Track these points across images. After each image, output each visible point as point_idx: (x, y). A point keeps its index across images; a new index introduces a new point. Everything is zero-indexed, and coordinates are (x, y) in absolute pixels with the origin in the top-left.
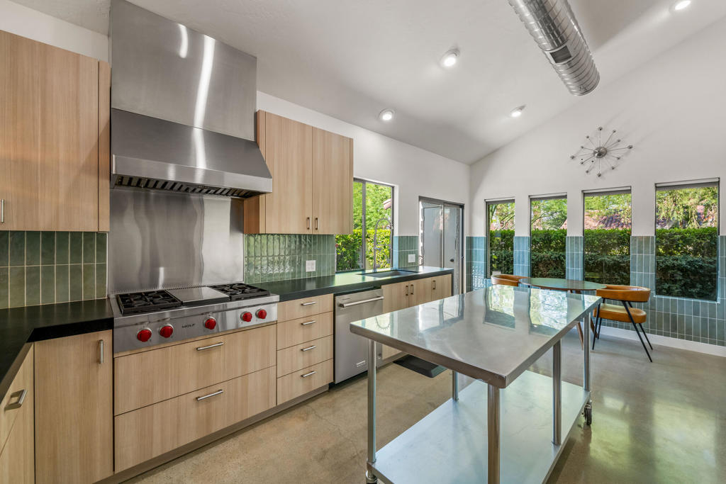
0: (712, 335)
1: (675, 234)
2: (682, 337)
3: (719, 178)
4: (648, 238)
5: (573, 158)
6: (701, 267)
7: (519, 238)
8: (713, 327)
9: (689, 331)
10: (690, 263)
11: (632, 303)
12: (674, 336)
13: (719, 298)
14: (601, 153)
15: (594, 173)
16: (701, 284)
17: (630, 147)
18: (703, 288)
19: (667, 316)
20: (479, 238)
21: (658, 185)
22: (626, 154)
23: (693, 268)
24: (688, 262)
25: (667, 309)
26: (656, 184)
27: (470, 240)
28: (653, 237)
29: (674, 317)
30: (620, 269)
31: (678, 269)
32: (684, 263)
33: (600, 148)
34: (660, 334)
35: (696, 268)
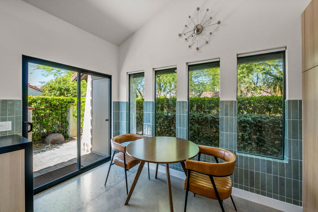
0: (282, 193)
1: (245, 100)
2: (258, 192)
3: (286, 47)
4: (232, 102)
5: (180, 35)
6: (259, 122)
7: (147, 102)
8: (282, 184)
9: (263, 187)
10: (253, 119)
11: (214, 177)
12: (252, 191)
13: (286, 157)
14: (199, 30)
15: (194, 47)
16: (259, 133)
17: (219, 23)
18: (260, 135)
19: (246, 172)
20: (124, 102)
21: (239, 56)
22: (216, 30)
23: (255, 123)
24: (252, 118)
25: (246, 166)
26: (238, 55)
27: (118, 104)
28: (235, 101)
29: (252, 173)
30: (216, 123)
31: (247, 123)
32: (250, 119)
33: (198, 25)
34: (241, 188)
35: (256, 122)
